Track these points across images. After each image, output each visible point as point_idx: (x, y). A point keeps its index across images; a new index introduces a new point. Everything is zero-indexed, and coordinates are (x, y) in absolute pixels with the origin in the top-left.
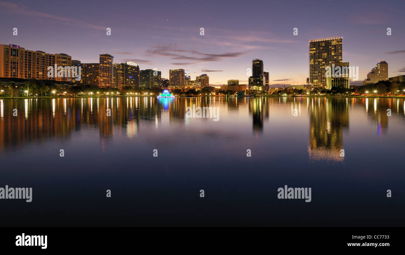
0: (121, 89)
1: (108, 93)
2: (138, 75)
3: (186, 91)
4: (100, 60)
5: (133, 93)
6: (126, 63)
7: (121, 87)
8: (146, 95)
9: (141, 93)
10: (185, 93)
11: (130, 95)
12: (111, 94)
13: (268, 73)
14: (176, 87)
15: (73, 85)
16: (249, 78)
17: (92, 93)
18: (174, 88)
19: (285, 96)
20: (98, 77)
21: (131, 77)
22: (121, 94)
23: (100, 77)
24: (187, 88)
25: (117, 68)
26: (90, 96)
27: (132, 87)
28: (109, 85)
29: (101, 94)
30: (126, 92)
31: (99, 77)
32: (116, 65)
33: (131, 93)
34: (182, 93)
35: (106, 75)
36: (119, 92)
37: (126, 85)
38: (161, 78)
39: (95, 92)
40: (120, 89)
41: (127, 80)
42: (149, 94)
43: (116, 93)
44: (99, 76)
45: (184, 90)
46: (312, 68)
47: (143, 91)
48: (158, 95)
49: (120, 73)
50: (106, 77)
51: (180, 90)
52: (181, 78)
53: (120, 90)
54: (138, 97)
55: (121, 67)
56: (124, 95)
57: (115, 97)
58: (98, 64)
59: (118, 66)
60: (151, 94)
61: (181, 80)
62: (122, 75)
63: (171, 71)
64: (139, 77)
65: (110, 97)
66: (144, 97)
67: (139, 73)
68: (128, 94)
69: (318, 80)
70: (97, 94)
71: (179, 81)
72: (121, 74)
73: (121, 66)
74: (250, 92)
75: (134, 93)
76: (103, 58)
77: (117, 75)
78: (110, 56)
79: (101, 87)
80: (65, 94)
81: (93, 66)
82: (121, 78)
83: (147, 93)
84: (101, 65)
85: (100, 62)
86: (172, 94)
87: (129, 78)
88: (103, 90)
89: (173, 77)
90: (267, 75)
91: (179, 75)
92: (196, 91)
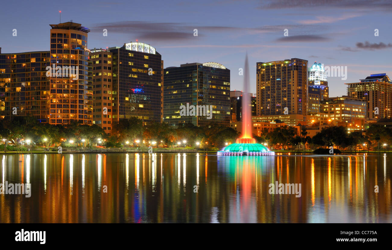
0: (109, 128)
1: (72, 142)
2: (160, 85)
3: (312, 134)
4: (53, 41)
5: (144, 142)
6: (124, 46)
7: (109, 122)
8: (183, 146)
9: (167, 142)
10: (309, 140)
11: (135, 146)
12: (80, 142)
14: (277, 121)
17: (28, 141)
18: (273, 122)
20: (45, 92)
21: (137, 90)
22: (108, 145)
23: (53, 91)
24: (316, 125)
25: (97, 62)
26: (24, 150)
27: (140, 121)
28: (76, 117)
29: (53, 143)
30: (122, 138)
31: (49, 93)
32: (96, 54)
33: (138, 141)
34: (297, 141)
35: (68, 86)
36: (103, 137)
37: (122, 116)
38: (228, 91)
39: (36, 139)
40: (105, 128)
41: (127, 99)
42: (191, 143)
43: (93, 140)
44: (48, 89)
45: (304, 130)
47: (172, 134)
48: (221, 146)
49: (105, 80)
50: (66, 91)
51: (292, 131)
52: (295, 88)
53: (107, 131)
54: (158, 153)
55: (110, 59)
56: (118, 145)
57: (92, 153)
58: (46, 54)
59: (100, 56)
60: (198, 143)
61: (295, 96)
62: (111, 84)
63: (263, 67)
64: (162, 89)
65: (78, 153)
66: (176, 152)
67: (162, 78)
68: (127, 142)
70: (42, 145)
71: (289, 101)
72: (109, 80)
73: (109, 56)
75: (147, 140)
76: (60, 35)
77: (99, 86)
78: (78, 27)
79: (53, 121)
81: (33, 60)
82: (110, 92)
83: (185, 141)
84: (55, 56)
85: (53, 46)
86: (266, 144)
87: (132, 93)
88: (60, 132)
89: (268, 88)
91: (289, 78)
92: (347, 134)
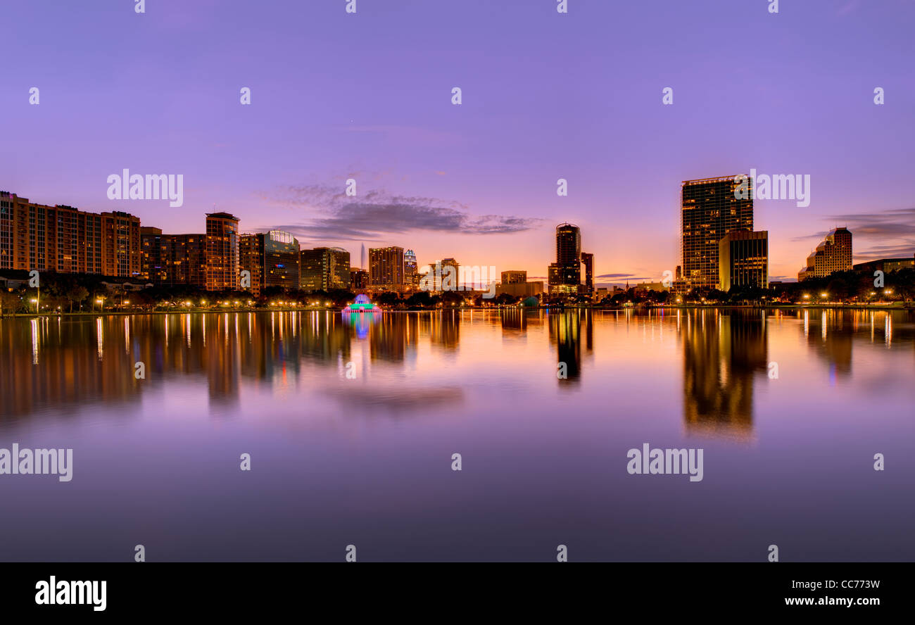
0: (258, 294)
1: (227, 304)
2: (297, 262)
3: (407, 297)
4: (208, 226)
5: (286, 303)
6: (269, 233)
7: (258, 289)
8: (316, 306)
9: (304, 303)
10: (405, 300)
11: (279, 306)
12: (233, 304)
13: (591, 256)
14: (383, 288)
15: (145, 284)
16: (549, 267)
17: (189, 303)
18: (380, 289)
19: (628, 307)
20: (202, 266)
21: (280, 266)
22: (257, 306)
23: (208, 265)
24: (410, 291)
25: (247, 244)
26: (185, 310)
27: (283, 288)
28: (229, 285)
29: (210, 304)
30: (268, 301)
31: (206, 267)
32: (246, 237)
33: (281, 303)
34: (399, 301)
35: (223, 261)
36: (253, 301)
37: (268, 285)
38: (349, 268)
39: (196, 302)
40: (254, 293)
41: (272, 272)
42: (322, 304)
43: (245, 302)
44: (205, 263)
45: (402, 294)
46: (687, 243)
47: (307, 298)
48: (344, 305)
49: (254, 257)
50: (222, 266)
51: (394, 294)
52: (395, 267)
53: (256, 296)
54: (298, 311)
55: (257, 242)
56: (265, 306)
57: (243, 312)
58: (201, 236)
59: (249, 239)
60: (328, 304)
61: (395, 272)
62: (258, 260)
63: (373, 252)
64: (300, 265)
65: (232, 311)
66: (311, 311)
67: (299, 257)
68: (273, 304)
69: (700, 271)
70: (201, 306)
71: (392, 275)
72: (257, 258)
73: (257, 240)
74: (552, 298)
75: (289, 302)
76: (215, 222)
77: (248, 262)
78: (230, 217)
79: (210, 288)
80: (127, 306)
81: (191, 241)
82: (257, 267)
83: (318, 303)
84: (210, 238)
85: (208, 230)
86: (376, 304)
87: (275, 267)
88: (216, 296)
89: (377, 266)
90: (588, 259)
91: (392, 259)
92: (429, 297)
